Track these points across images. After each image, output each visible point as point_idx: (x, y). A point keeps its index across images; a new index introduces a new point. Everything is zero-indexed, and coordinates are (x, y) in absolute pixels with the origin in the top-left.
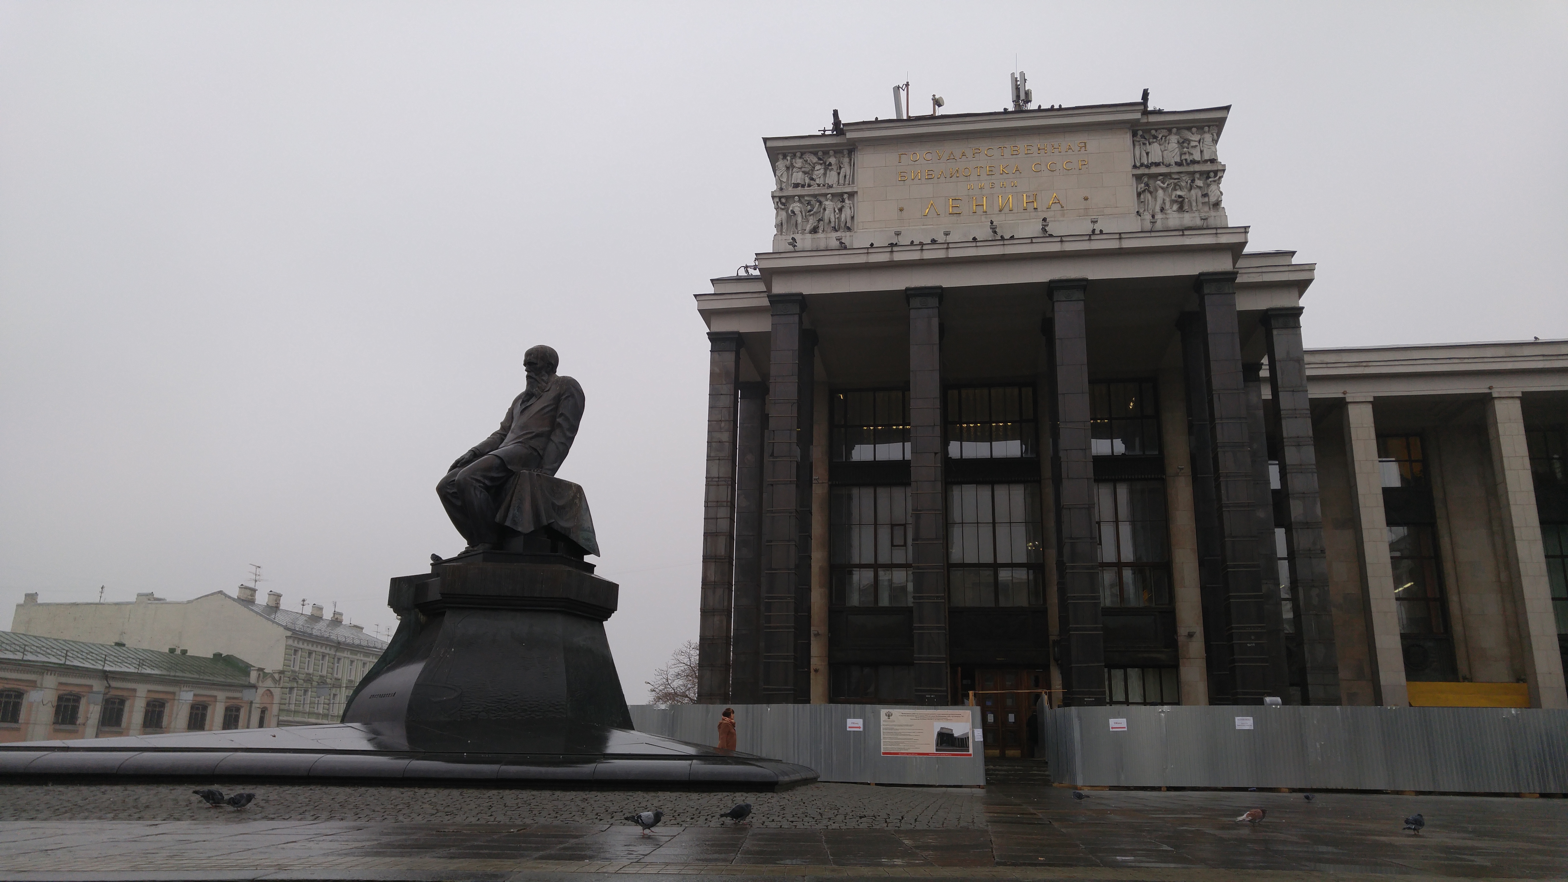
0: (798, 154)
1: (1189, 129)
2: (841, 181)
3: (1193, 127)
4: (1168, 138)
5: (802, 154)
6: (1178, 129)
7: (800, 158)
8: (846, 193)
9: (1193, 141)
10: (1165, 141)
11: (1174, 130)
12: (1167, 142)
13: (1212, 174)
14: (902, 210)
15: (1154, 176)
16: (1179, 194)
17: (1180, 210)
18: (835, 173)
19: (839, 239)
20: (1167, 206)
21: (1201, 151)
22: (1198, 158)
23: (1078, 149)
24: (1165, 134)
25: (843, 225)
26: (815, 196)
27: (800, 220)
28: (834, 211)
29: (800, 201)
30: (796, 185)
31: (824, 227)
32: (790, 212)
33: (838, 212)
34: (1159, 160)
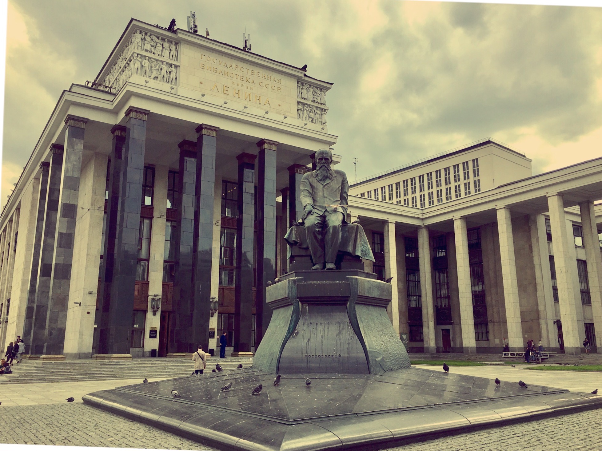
1: (317, 88)
2: (171, 57)
4: (309, 89)
6: (314, 87)
9: (318, 93)
11: (312, 86)
14: (201, 83)
15: (304, 104)
16: (312, 115)
17: (312, 121)
18: (168, 52)
19: (172, 88)
20: (307, 118)
21: (320, 99)
22: (319, 101)
23: (277, 81)
24: (309, 87)
25: (170, 80)
26: (157, 60)
27: (148, 70)
28: (166, 72)
29: (148, 60)
30: (147, 51)
31: (161, 78)
32: (143, 64)
33: (169, 73)
34: (306, 97)
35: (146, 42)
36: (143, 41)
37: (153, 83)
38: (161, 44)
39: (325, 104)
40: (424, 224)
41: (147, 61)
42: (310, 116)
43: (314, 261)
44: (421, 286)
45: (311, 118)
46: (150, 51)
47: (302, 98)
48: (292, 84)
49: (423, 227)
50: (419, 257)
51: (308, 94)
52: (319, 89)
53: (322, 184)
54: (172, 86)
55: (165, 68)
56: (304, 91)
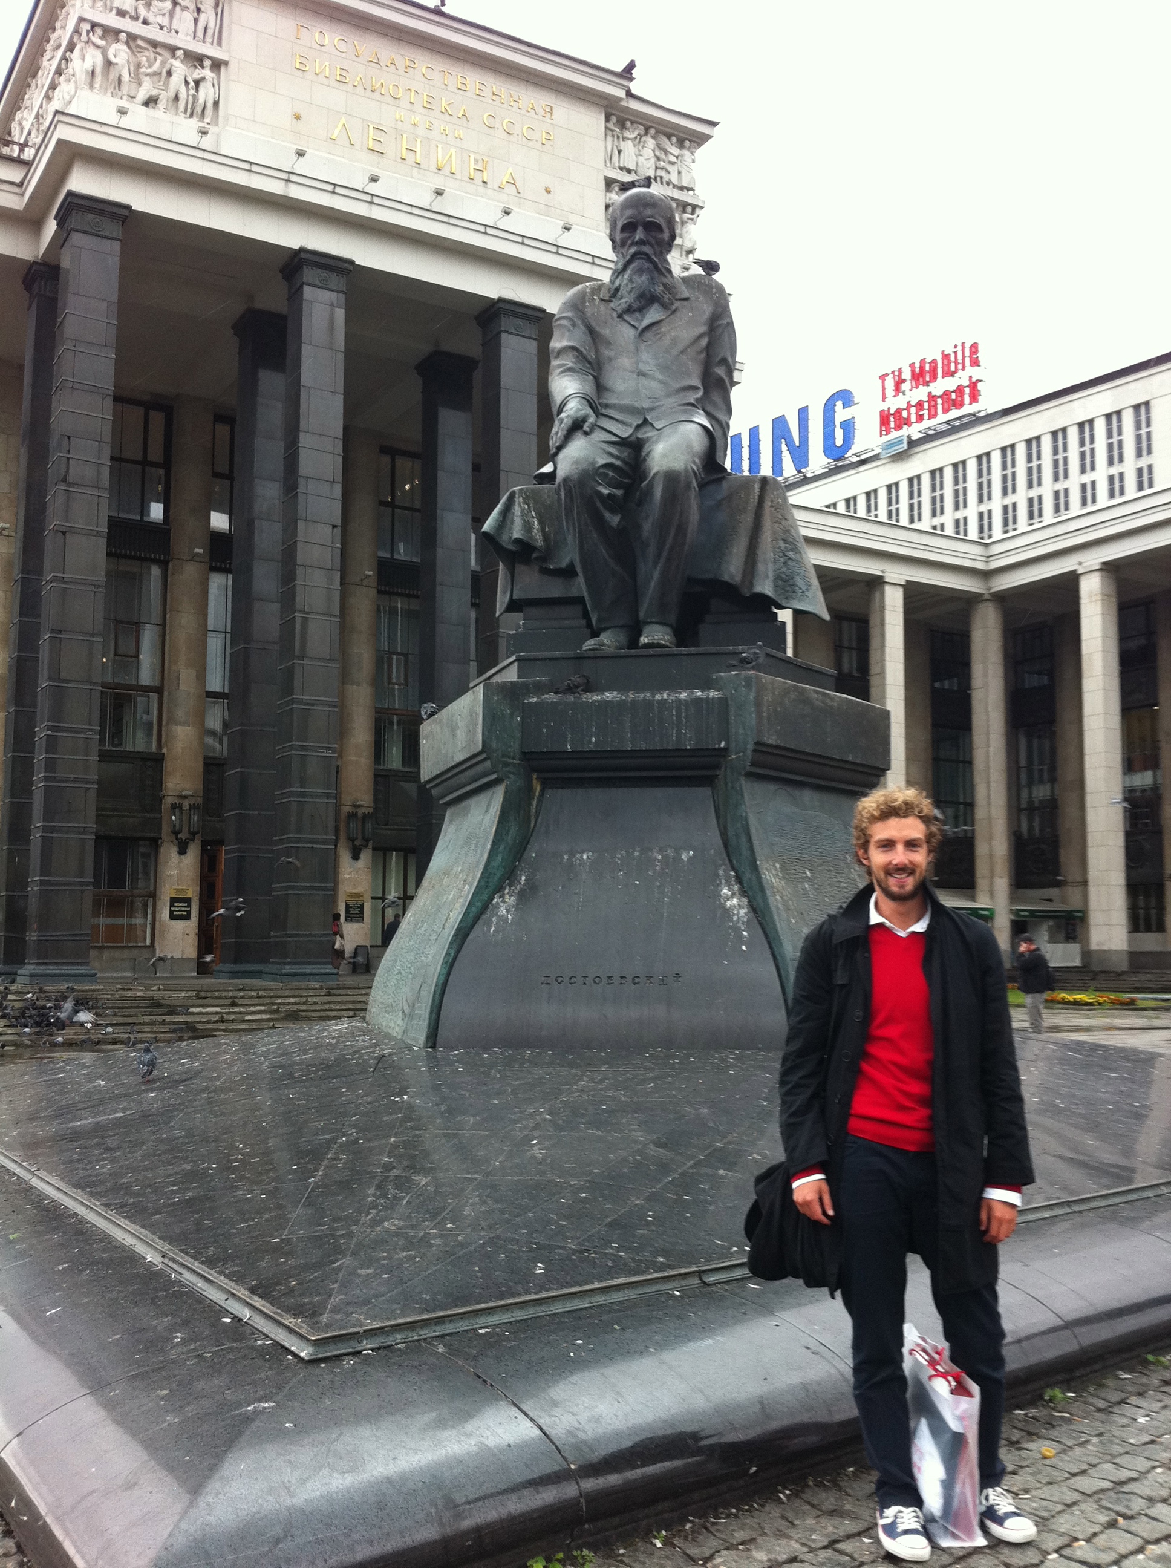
1: (669, 136)
2: (200, 33)
3: (674, 135)
4: (643, 139)
6: (658, 132)
9: (671, 154)
10: (639, 142)
11: (652, 131)
12: (642, 144)
13: (689, 209)
14: (298, 118)
19: (203, 133)
21: (679, 173)
22: (675, 180)
23: (542, 112)
24: (642, 133)
25: (199, 109)
26: (155, 44)
28: (186, 81)
29: (127, 43)
30: (122, 13)
31: (170, 104)
32: (111, 57)
33: (193, 85)
34: (632, 167)
37: (139, 118)
39: (692, 189)
40: (989, 589)
41: (125, 47)
43: (594, 620)
44: (975, 773)
46: (133, 13)
47: (621, 169)
48: (592, 122)
49: (987, 597)
50: (973, 687)
52: (674, 139)
53: (633, 326)
54: (201, 125)
55: (181, 68)
56: (628, 147)
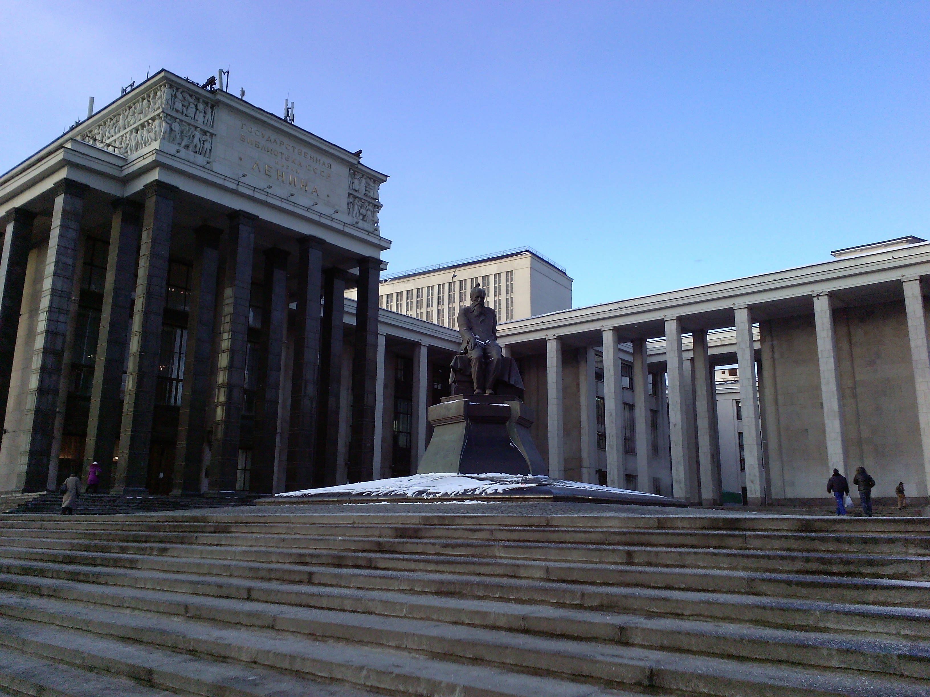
0: (181, 90)
1: (370, 179)
2: (205, 122)
4: (361, 179)
5: (183, 91)
6: (367, 176)
7: (181, 93)
8: (209, 132)
9: (371, 186)
12: (361, 181)
13: (376, 207)
14: (241, 159)
15: (355, 197)
16: (363, 211)
17: (363, 219)
18: (202, 115)
19: (206, 162)
20: (358, 215)
21: (374, 193)
22: (372, 196)
23: (327, 166)
26: (189, 124)
27: (178, 136)
28: (200, 140)
29: (179, 123)
30: (177, 111)
31: (193, 148)
32: (173, 128)
33: (202, 142)
34: (357, 189)
35: (177, 99)
36: (173, 98)
37: (184, 154)
38: (194, 105)
39: (378, 199)
41: (176, 124)
42: (361, 212)
43: (475, 387)
45: (362, 214)
46: (181, 111)
47: (353, 189)
48: (344, 171)
51: (360, 185)
52: (372, 180)
55: (198, 135)
56: (356, 182)
